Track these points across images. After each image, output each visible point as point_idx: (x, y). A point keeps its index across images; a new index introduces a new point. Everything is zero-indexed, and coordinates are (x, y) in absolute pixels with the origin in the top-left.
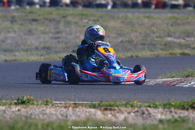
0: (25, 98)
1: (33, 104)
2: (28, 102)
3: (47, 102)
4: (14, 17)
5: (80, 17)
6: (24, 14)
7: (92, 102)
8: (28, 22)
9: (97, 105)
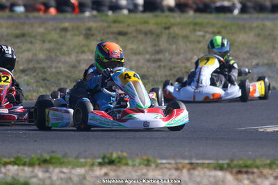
0: (115, 156)
1: (127, 164)
2: (119, 162)
3: (148, 161)
4: (89, 29)
5: (191, 27)
6: (105, 24)
7: (217, 160)
8: (111, 36)
9: (226, 166)
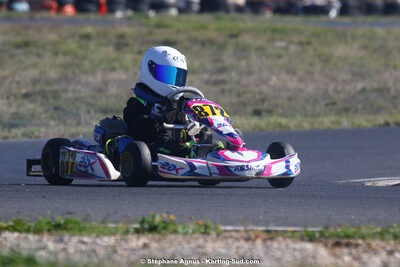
0: (158, 219)
1: (175, 232)
2: (165, 228)
3: (206, 227)
4: (122, 36)
5: (269, 35)
6: (145, 30)
7: (305, 227)
9: (317, 235)
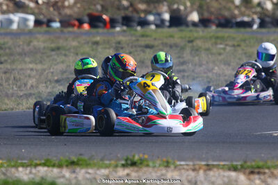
0: (136, 158)
1: (148, 166)
2: (141, 163)
3: (168, 162)
4: (119, 43)
5: (214, 40)
6: (134, 38)
7: (232, 161)
8: (139, 49)
9: (239, 167)
